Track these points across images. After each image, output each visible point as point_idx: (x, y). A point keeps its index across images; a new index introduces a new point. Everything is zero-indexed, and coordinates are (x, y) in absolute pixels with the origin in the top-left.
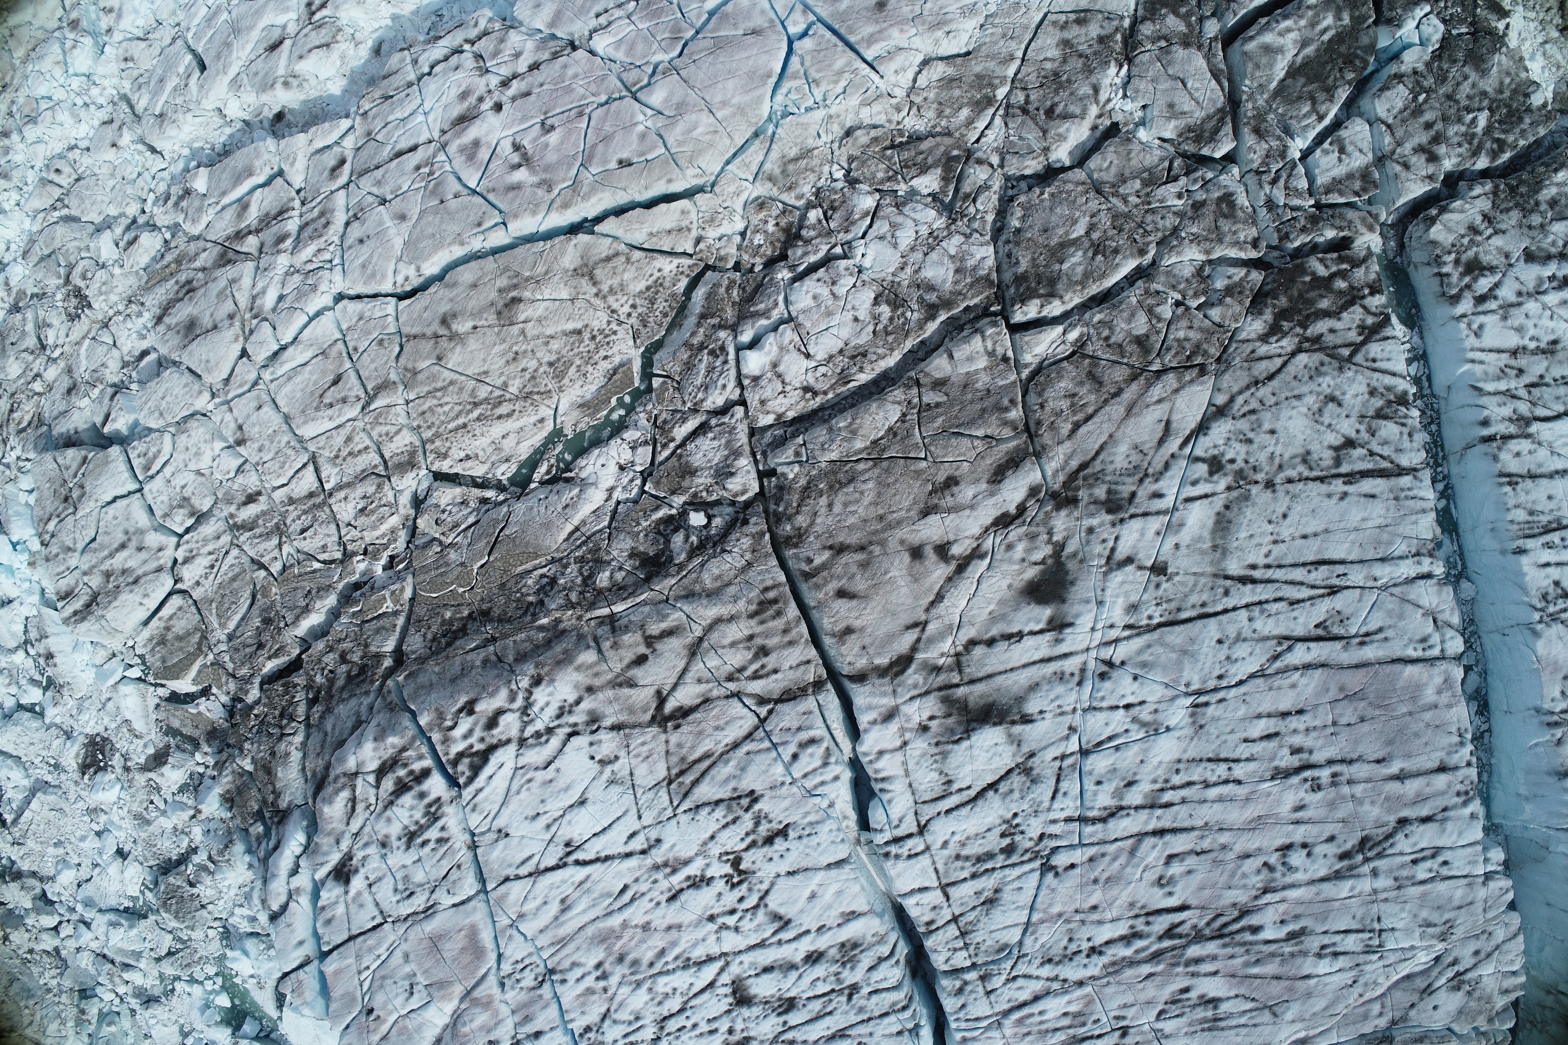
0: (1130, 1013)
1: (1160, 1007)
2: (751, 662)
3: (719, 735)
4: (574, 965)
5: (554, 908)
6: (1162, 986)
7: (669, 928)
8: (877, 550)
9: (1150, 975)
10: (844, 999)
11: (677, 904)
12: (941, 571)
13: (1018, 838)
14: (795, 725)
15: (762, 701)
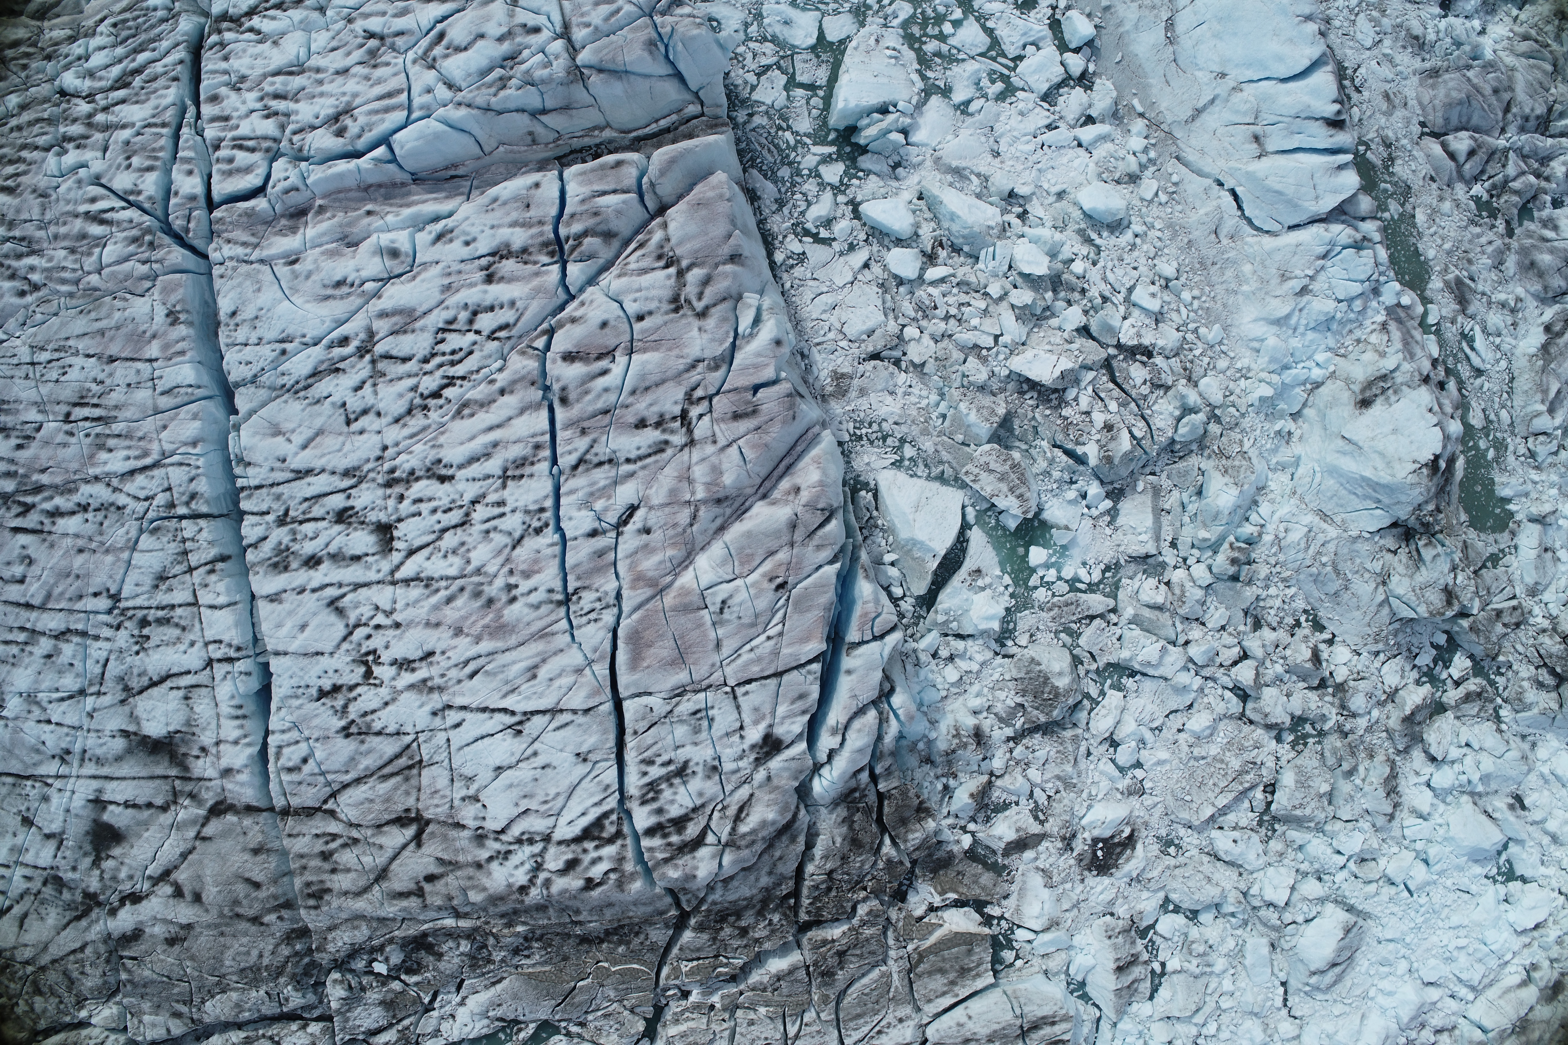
0: (61, 438)
1: (39, 436)
2: (335, 851)
3: (370, 795)
4: (537, 607)
5: (543, 673)
6: (36, 457)
7: (438, 625)
8: (226, 911)
9: (43, 471)
10: (292, 513)
11: (427, 648)
12: (182, 876)
13: (136, 632)
14: (303, 787)
15: (332, 813)
